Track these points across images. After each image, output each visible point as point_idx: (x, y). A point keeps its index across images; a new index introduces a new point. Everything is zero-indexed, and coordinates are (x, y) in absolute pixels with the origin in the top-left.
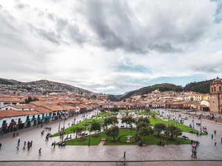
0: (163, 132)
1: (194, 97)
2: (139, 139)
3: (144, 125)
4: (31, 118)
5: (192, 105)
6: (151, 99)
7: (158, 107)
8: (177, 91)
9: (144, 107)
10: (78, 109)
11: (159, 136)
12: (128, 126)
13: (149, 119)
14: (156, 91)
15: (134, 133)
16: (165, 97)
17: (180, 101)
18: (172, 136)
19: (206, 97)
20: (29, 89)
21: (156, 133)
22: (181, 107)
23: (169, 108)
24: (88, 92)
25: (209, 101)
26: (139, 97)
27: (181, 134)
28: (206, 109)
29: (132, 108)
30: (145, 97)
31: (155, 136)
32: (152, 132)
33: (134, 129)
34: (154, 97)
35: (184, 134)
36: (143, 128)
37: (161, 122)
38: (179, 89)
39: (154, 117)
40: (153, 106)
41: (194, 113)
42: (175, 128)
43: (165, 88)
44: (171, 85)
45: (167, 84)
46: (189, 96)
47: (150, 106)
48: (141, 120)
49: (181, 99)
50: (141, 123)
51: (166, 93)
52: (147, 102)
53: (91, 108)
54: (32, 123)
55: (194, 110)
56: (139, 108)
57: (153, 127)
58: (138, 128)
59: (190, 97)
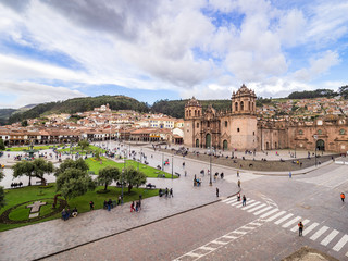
0: (114, 184)
1: (165, 122)
2: (64, 204)
3: (73, 176)
5: (162, 135)
6: (91, 122)
7: (106, 139)
8: (140, 111)
9: (76, 139)
11: (106, 192)
12: (35, 181)
13: (87, 162)
14: (103, 108)
15: (51, 194)
16: (120, 120)
17: (145, 128)
18: (130, 187)
19: (180, 123)
21: (101, 187)
22: (146, 138)
23: (127, 139)
25: (183, 129)
26: (64, 117)
27: (144, 182)
28: (179, 141)
29: (45, 140)
30: (79, 118)
31: (98, 192)
32: (92, 185)
33: (51, 186)
34: (99, 120)
35: (149, 181)
36: (71, 180)
37: (112, 166)
38: (143, 109)
39: (97, 156)
40: (97, 136)
41: (163, 147)
42: (135, 173)
43: (120, 104)
44: (131, 100)
45: (124, 98)
46: (158, 120)
47: (91, 136)
48: (67, 165)
49: (147, 125)
50: (68, 171)
51: (123, 113)
52: (83, 128)
55: (164, 142)
56: (64, 141)
57: (94, 177)
58: (60, 182)
59: (159, 122)
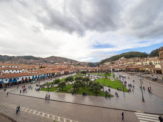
4: (35, 77)
5: (147, 69)
6: (117, 64)
7: (119, 71)
10: (63, 72)
14: (122, 58)
16: (129, 63)
20: (46, 62)
24: (76, 62)
26: (109, 63)
30: (114, 63)
34: (120, 63)
40: (116, 70)
41: (148, 75)
44: (136, 53)
45: (132, 52)
47: (113, 70)
49: (140, 64)
53: (72, 72)
54: (36, 79)
55: (149, 73)
